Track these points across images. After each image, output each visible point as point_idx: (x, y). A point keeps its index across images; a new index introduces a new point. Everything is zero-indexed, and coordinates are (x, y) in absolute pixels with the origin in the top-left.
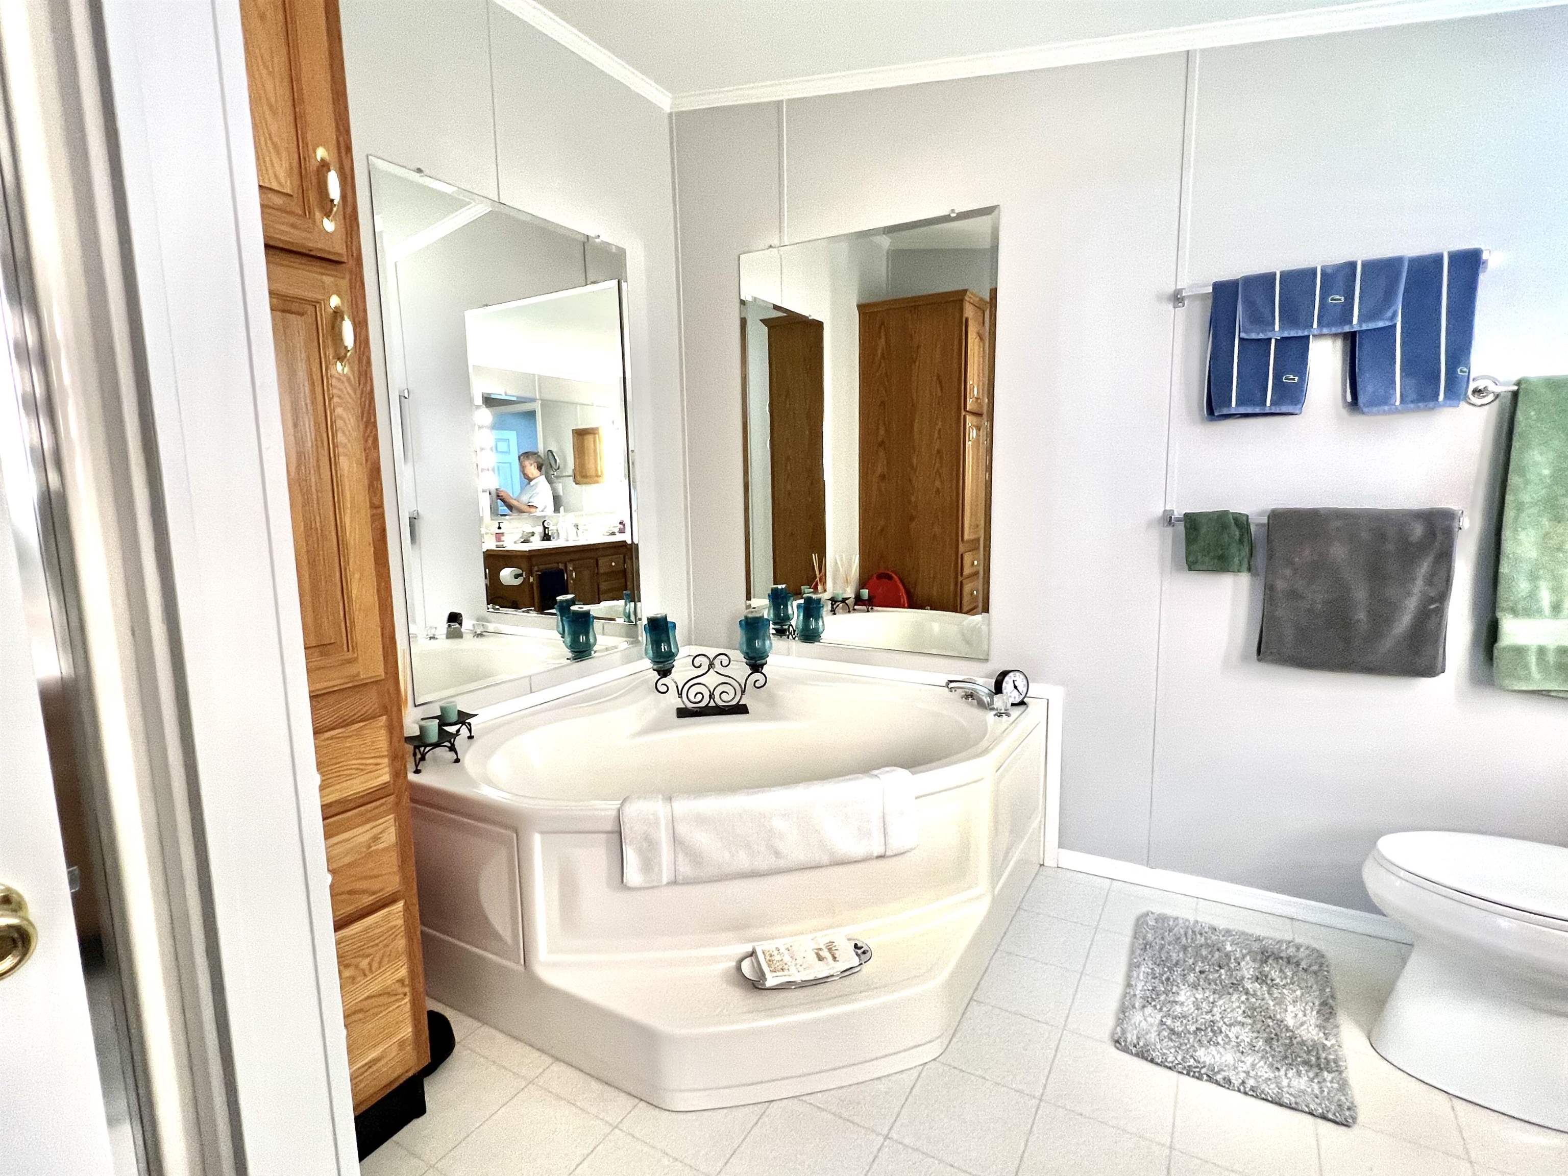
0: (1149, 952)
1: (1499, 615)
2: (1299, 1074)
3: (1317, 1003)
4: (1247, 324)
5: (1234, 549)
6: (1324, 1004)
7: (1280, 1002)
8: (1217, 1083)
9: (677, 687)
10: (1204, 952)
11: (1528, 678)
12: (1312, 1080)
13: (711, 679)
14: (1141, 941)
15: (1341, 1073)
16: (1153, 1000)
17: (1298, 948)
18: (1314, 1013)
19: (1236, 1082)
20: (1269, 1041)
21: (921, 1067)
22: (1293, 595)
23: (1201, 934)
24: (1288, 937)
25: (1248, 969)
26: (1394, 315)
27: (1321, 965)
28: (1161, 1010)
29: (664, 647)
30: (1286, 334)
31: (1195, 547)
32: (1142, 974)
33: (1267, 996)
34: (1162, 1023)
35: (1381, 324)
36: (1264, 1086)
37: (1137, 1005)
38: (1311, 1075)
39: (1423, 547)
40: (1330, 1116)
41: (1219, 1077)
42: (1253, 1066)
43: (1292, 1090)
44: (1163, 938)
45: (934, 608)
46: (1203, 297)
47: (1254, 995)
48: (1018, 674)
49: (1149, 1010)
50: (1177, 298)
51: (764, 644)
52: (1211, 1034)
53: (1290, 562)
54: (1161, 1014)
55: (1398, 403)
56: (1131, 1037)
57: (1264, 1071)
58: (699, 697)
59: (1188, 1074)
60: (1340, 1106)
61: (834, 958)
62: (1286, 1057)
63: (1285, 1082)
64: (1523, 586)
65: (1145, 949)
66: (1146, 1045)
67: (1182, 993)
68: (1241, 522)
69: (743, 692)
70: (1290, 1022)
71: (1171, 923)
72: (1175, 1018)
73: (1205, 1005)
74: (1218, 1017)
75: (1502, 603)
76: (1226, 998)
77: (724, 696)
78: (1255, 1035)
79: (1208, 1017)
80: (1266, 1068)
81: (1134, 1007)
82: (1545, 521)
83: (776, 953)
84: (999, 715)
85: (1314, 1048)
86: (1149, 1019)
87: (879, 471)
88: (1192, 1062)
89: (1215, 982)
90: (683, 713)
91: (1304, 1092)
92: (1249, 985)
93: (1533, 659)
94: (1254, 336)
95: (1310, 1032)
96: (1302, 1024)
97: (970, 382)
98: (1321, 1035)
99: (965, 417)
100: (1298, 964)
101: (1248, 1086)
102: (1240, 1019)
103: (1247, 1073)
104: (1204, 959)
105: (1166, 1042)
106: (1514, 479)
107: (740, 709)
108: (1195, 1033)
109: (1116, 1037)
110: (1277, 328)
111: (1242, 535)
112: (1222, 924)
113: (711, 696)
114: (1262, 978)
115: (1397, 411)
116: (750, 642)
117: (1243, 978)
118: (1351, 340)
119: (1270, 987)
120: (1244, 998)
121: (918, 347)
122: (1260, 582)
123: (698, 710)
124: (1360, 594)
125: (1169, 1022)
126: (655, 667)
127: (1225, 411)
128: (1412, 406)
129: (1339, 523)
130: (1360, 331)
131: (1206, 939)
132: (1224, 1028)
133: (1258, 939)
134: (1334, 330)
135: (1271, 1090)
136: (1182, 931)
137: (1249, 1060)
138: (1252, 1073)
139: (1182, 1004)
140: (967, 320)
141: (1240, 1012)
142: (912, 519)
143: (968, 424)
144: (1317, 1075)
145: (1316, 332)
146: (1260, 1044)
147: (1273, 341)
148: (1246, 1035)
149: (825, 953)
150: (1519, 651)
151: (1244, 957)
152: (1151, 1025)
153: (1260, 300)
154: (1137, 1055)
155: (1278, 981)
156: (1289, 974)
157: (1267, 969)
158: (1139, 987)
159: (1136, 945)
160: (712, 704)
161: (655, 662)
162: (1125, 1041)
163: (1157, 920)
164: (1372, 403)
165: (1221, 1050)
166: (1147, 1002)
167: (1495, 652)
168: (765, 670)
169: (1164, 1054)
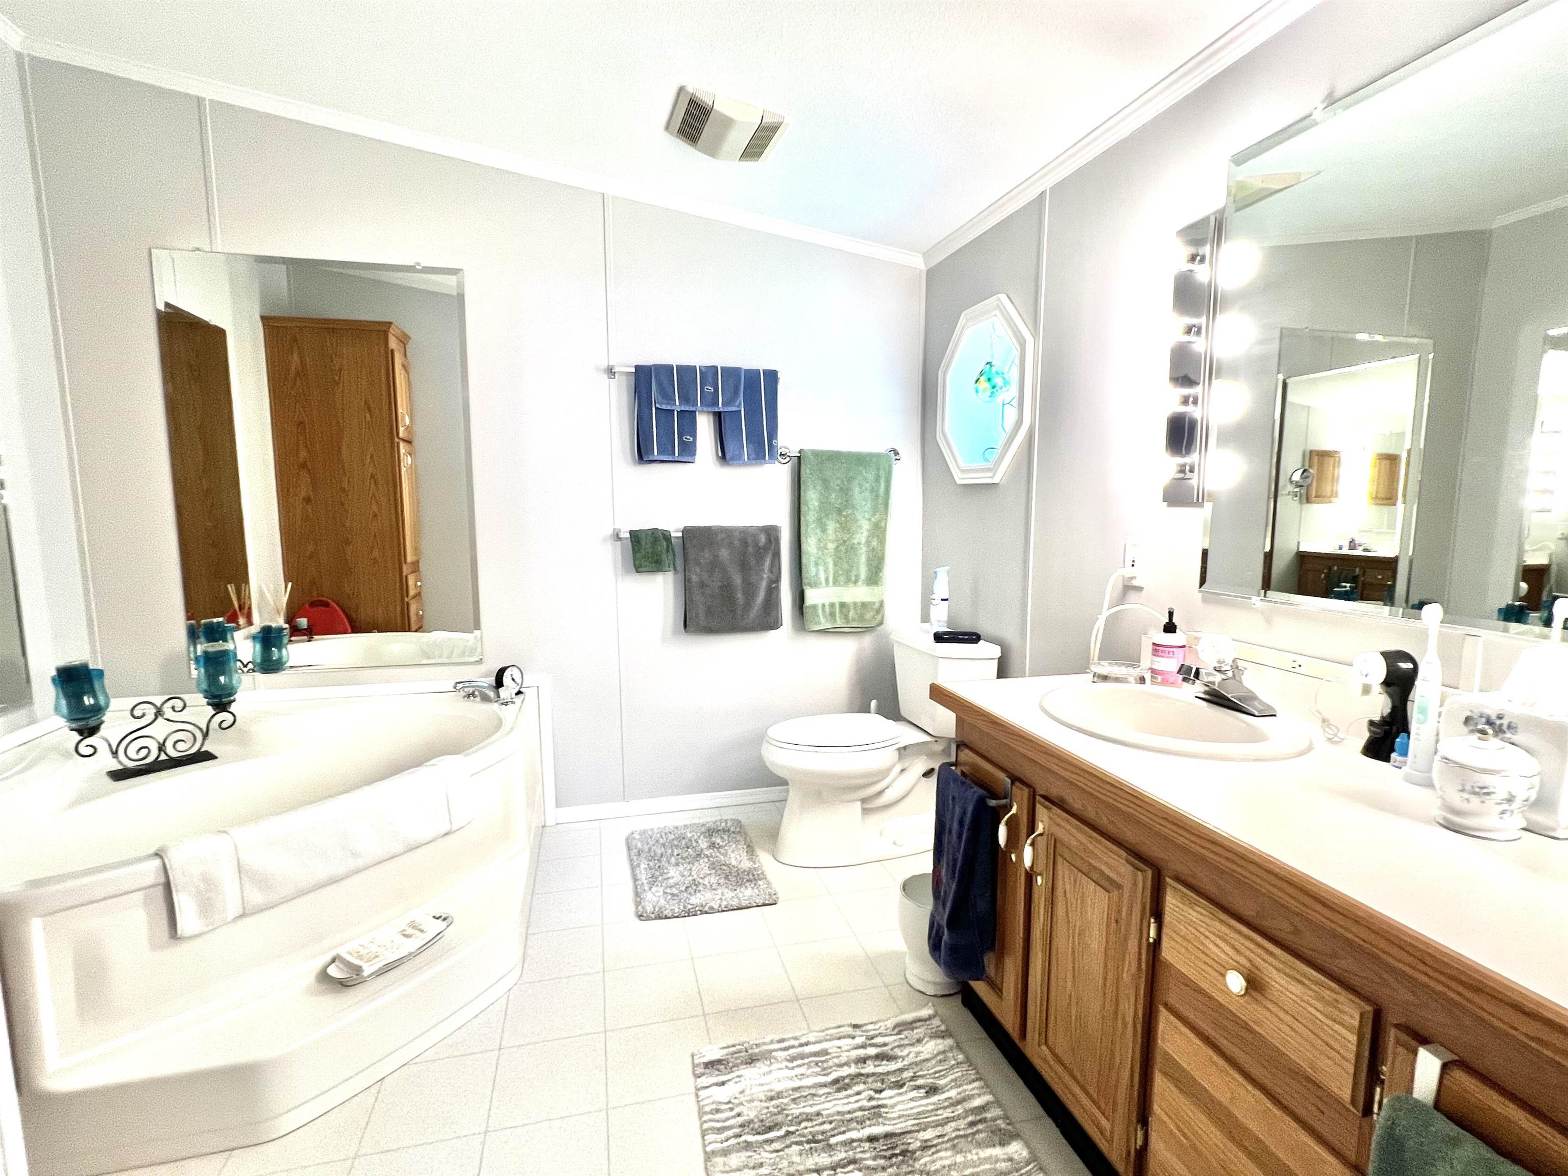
0: (643, 855)
1: (805, 587)
2: (746, 887)
3: (745, 847)
4: (660, 399)
5: (664, 556)
6: (748, 846)
7: (725, 855)
8: (706, 913)
9: (110, 745)
10: (676, 843)
11: (819, 623)
12: (753, 888)
13: (160, 730)
14: (635, 851)
15: (766, 878)
16: (655, 882)
17: (726, 821)
18: (745, 853)
19: (716, 907)
20: (726, 877)
21: (507, 994)
22: (702, 585)
23: (670, 833)
24: (719, 818)
25: (703, 844)
26: (740, 403)
27: (741, 827)
28: (661, 886)
29: (88, 701)
30: (683, 409)
31: (638, 555)
32: (642, 870)
33: (718, 854)
34: (665, 893)
35: (734, 409)
36: (731, 903)
37: (647, 888)
38: (752, 885)
39: (766, 548)
40: (767, 902)
41: (706, 909)
42: (723, 894)
43: (746, 898)
44: (648, 843)
45: (381, 631)
46: (628, 374)
47: (711, 856)
48: (514, 668)
49: (654, 889)
50: (611, 372)
51: (231, 680)
52: (694, 888)
53: (698, 563)
54: (663, 888)
55: (746, 459)
56: (649, 909)
57: (729, 894)
58: (144, 752)
59: (688, 916)
60: (770, 895)
61: (422, 931)
62: (738, 882)
63: (741, 895)
64: (813, 570)
65: (639, 855)
66: (660, 909)
67: (671, 871)
68: (666, 536)
69: (206, 735)
70: (734, 863)
71: (650, 833)
72: (671, 887)
73: (686, 873)
74: (695, 876)
75: (805, 581)
76: (696, 864)
77: (181, 746)
78: (718, 878)
79: (690, 878)
80: (730, 892)
81: (645, 890)
82: (818, 531)
83: (361, 949)
84: (506, 704)
85: (749, 872)
86: (656, 894)
87: (303, 494)
88: (690, 907)
89: (687, 857)
90: (119, 775)
91: (752, 896)
92: (707, 853)
93: (820, 611)
94: (664, 407)
95: (746, 864)
96: (741, 861)
97: (400, 410)
98: (752, 863)
99: (398, 443)
100: (729, 831)
101: (723, 906)
102: (708, 872)
103: (721, 899)
104: (677, 846)
105: (671, 902)
106: (804, 509)
107: (204, 756)
108: (686, 890)
109: (640, 913)
110: (677, 403)
111: (668, 546)
112: (680, 823)
113: (161, 748)
114: (713, 845)
115: (745, 464)
116: (212, 678)
117: (702, 850)
118: (718, 416)
119: (718, 849)
120: (706, 860)
121: (340, 370)
122: (681, 577)
123: (144, 767)
124: (737, 580)
125: (669, 891)
126: (74, 726)
127: (651, 458)
128: (753, 462)
129: (723, 535)
130: (725, 412)
131: (674, 834)
132: (701, 881)
133: (703, 825)
134: (710, 409)
135: (735, 903)
136: (658, 835)
137: (719, 892)
138: (723, 898)
139: (673, 878)
140: (392, 351)
141: (707, 868)
142: (348, 542)
143: (402, 451)
144: (755, 884)
145: (700, 409)
146: (722, 881)
147: (676, 413)
148: (713, 880)
149: (410, 931)
150: (814, 607)
151: (699, 837)
152: (659, 897)
153: (666, 383)
154: (656, 918)
155: (721, 844)
156: (726, 838)
157: (713, 839)
158: (644, 877)
159: (632, 854)
160: (163, 757)
161: (72, 720)
162: (646, 912)
163: (640, 834)
164: (732, 459)
165: (703, 893)
166: (652, 884)
167: (804, 609)
168: (233, 708)
169: (672, 910)
